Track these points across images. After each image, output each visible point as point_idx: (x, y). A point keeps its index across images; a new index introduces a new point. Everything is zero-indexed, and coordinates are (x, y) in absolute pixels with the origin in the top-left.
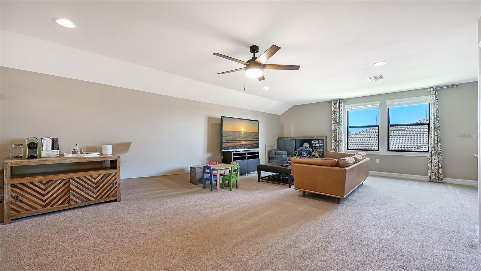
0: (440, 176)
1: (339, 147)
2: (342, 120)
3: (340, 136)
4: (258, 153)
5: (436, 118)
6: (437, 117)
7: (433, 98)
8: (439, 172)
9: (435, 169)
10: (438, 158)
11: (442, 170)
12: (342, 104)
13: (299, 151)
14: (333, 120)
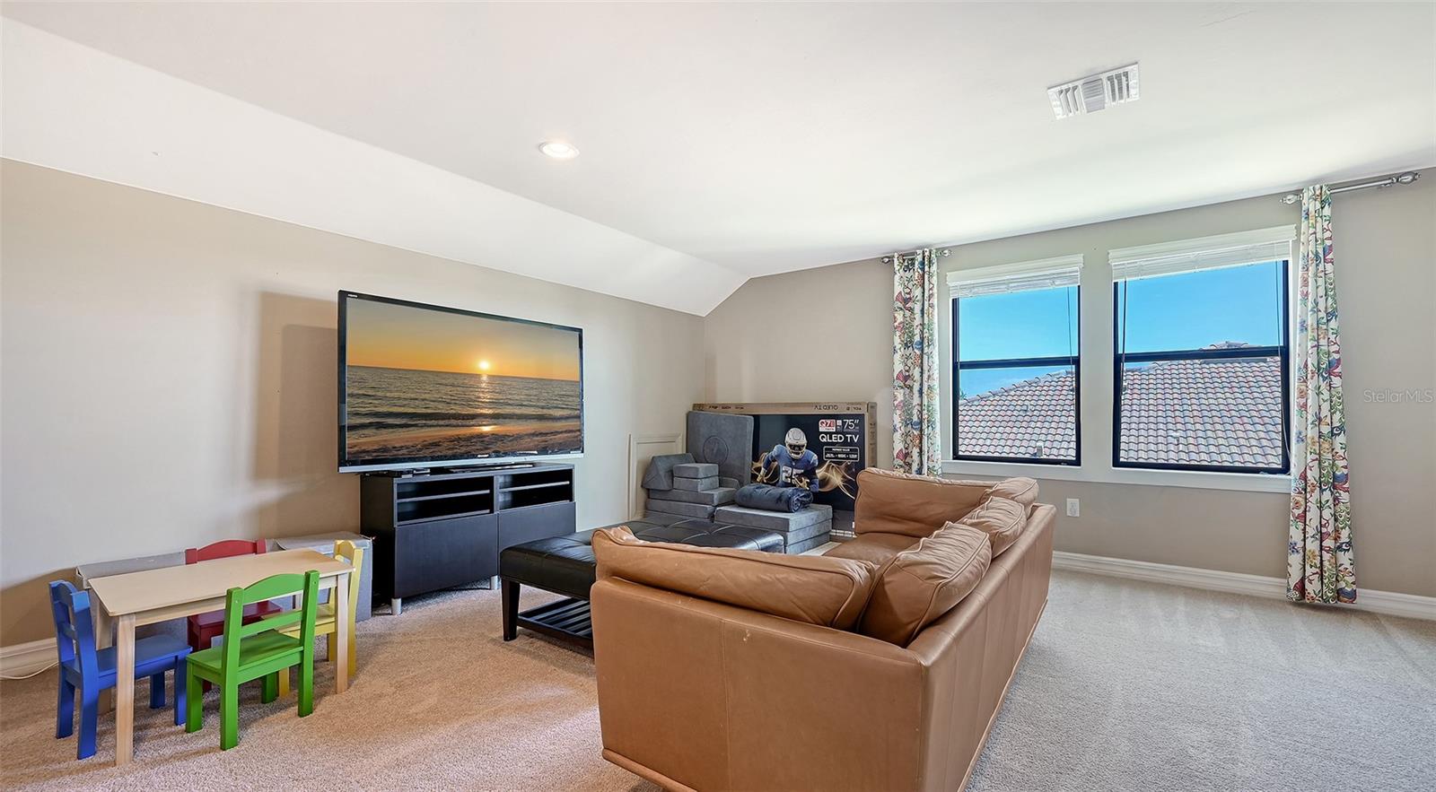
0: (1342, 585)
1: (921, 449)
2: (931, 335)
3: (925, 402)
4: (567, 474)
5: (1325, 320)
6: (1331, 315)
7: (1312, 230)
8: (1337, 566)
9: (1321, 548)
10: (1336, 499)
11: (1350, 555)
12: (934, 268)
13: (768, 464)
14: (898, 334)
